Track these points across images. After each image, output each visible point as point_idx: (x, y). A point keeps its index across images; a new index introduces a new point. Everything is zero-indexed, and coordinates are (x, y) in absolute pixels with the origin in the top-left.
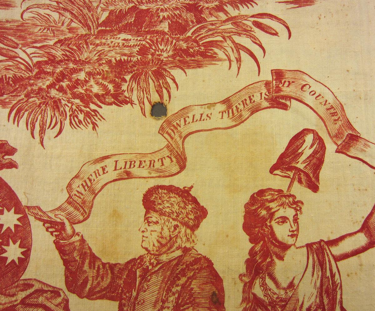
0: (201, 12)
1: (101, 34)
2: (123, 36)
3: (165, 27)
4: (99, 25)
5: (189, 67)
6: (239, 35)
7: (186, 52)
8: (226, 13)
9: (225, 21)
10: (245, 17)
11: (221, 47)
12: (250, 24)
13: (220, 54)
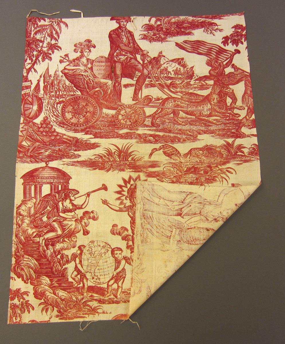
0: (212, 167)
1: (185, 174)
2: (191, 175)
3: (202, 172)
4: (184, 172)
5: (209, 183)
6: (222, 174)
7: (208, 179)
8: (218, 168)
9: (218, 170)
10: (224, 169)
11: (218, 177)
12: (225, 171)
13: (218, 180)
